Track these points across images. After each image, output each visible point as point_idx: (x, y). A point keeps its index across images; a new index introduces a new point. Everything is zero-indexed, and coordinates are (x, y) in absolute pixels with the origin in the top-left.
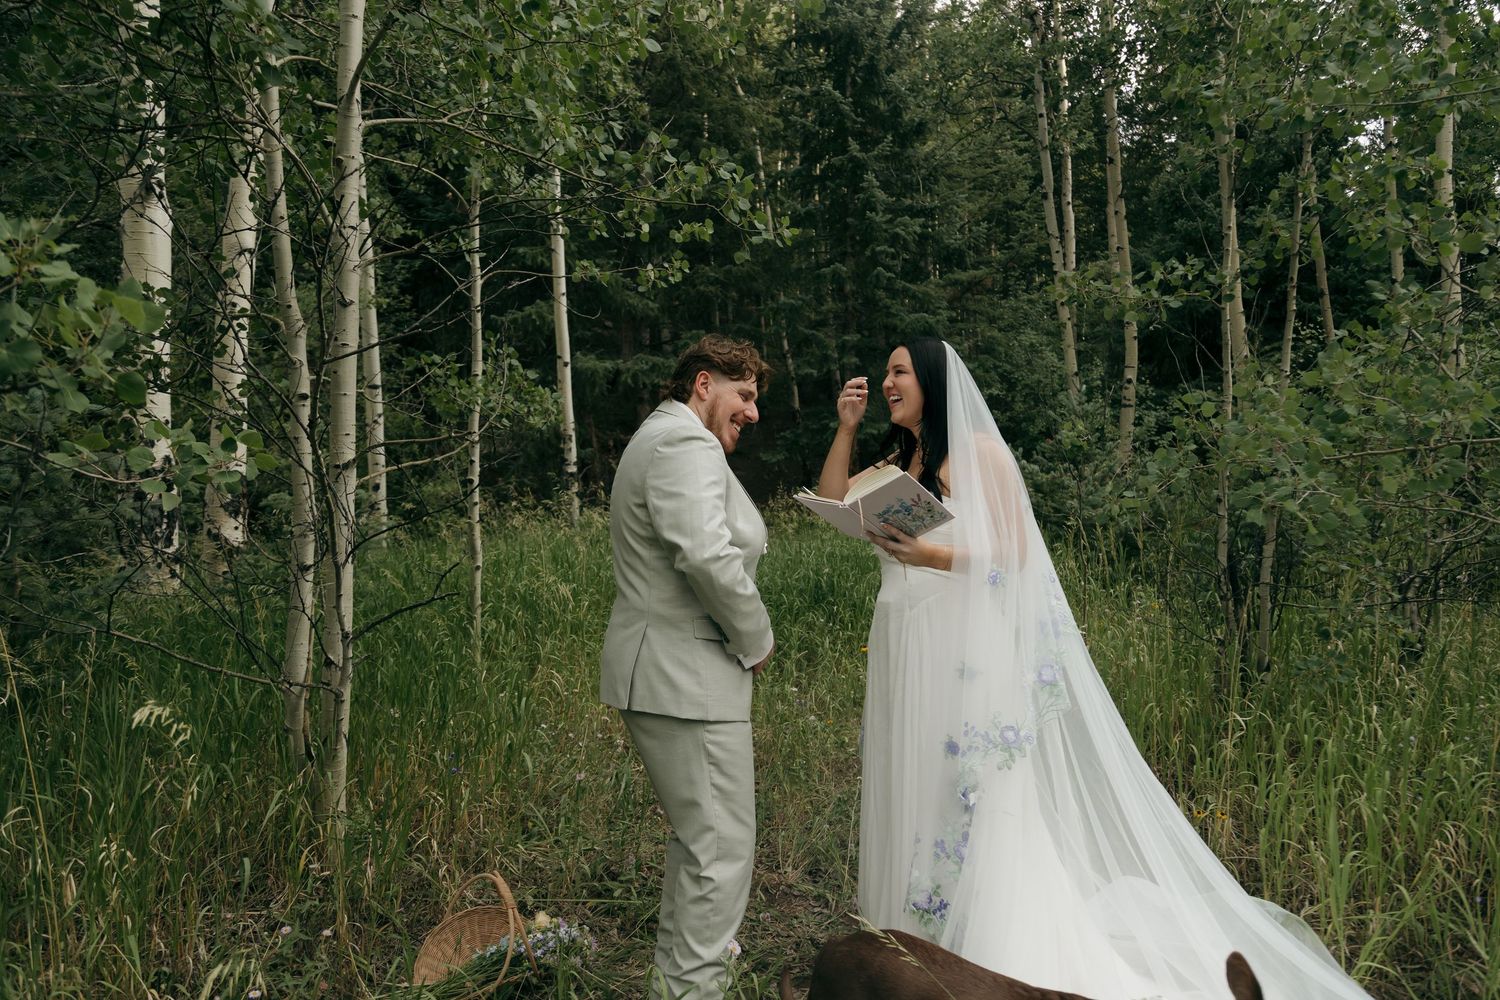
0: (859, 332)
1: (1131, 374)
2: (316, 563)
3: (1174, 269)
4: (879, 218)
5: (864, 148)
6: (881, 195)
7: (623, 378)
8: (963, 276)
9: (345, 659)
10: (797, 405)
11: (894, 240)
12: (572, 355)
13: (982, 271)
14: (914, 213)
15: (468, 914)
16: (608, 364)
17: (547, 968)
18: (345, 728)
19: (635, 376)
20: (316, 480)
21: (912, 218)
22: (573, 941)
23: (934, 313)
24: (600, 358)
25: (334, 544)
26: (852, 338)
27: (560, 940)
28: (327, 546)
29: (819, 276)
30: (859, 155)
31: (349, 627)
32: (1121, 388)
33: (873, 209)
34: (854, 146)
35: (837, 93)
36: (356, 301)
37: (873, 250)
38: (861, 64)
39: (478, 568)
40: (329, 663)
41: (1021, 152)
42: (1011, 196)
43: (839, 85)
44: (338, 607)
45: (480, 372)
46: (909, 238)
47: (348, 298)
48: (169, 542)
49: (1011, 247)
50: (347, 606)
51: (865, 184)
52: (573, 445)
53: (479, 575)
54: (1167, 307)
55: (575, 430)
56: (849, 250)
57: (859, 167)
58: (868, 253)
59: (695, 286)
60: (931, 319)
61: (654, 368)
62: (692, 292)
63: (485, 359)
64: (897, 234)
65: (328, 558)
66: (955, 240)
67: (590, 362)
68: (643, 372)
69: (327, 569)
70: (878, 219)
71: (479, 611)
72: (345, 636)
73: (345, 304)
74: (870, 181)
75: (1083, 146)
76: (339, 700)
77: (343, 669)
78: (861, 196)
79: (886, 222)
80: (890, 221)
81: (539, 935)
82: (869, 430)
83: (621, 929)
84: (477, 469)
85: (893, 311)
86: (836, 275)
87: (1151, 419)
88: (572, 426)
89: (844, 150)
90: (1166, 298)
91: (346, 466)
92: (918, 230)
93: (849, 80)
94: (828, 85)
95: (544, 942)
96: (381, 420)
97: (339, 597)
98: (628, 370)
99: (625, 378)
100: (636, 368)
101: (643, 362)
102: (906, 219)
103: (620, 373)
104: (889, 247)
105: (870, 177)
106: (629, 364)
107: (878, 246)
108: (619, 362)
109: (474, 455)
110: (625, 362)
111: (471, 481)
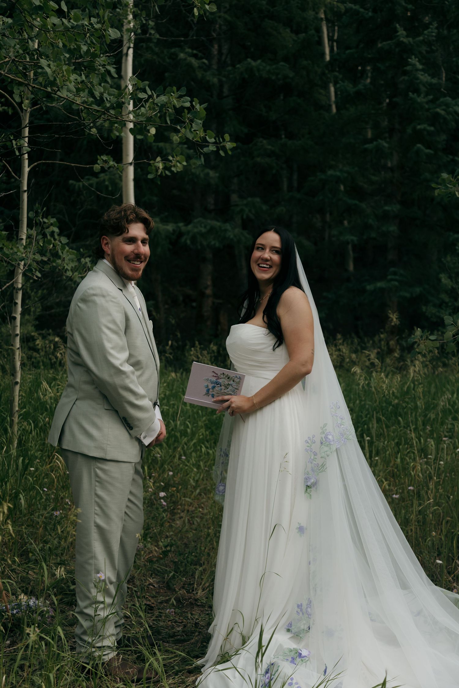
0: (401, 203)
4: (422, 98)
6: (424, 78)
7: (183, 240)
10: (351, 267)
11: (435, 119)
16: (170, 227)
19: (194, 239)
21: (453, 98)
26: (394, 208)
27: (29, 606)
29: (366, 150)
30: (405, 40)
33: (417, 91)
34: (401, 32)
39: (17, 383)
45: (24, 237)
46: (449, 117)
51: (408, 68)
53: (17, 388)
56: (397, 126)
57: (405, 51)
58: (409, 131)
59: (253, 158)
62: (250, 162)
63: (30, 226)
64: (438, 114)
68: (201, 235)
70: (419, 100)
74: (414, 65)
78: (406, 78)
79: (427, 103)
80: (432, 101)
82: (402, 294)
84: (19, 309)
86: (379, 149)
89: (392, 36)
98: (189, 232)
99: (186, 240)
100: (196, 230)
101: (203, 225)
102: (448, 99)
103: (181, 234)
104: (430, 125)
105: (414, 60)
106: (190, 227)
107: (419, 124)
108: (181, 224)
109: (17, 298)
110: (186, 225)
111: (15, 318)
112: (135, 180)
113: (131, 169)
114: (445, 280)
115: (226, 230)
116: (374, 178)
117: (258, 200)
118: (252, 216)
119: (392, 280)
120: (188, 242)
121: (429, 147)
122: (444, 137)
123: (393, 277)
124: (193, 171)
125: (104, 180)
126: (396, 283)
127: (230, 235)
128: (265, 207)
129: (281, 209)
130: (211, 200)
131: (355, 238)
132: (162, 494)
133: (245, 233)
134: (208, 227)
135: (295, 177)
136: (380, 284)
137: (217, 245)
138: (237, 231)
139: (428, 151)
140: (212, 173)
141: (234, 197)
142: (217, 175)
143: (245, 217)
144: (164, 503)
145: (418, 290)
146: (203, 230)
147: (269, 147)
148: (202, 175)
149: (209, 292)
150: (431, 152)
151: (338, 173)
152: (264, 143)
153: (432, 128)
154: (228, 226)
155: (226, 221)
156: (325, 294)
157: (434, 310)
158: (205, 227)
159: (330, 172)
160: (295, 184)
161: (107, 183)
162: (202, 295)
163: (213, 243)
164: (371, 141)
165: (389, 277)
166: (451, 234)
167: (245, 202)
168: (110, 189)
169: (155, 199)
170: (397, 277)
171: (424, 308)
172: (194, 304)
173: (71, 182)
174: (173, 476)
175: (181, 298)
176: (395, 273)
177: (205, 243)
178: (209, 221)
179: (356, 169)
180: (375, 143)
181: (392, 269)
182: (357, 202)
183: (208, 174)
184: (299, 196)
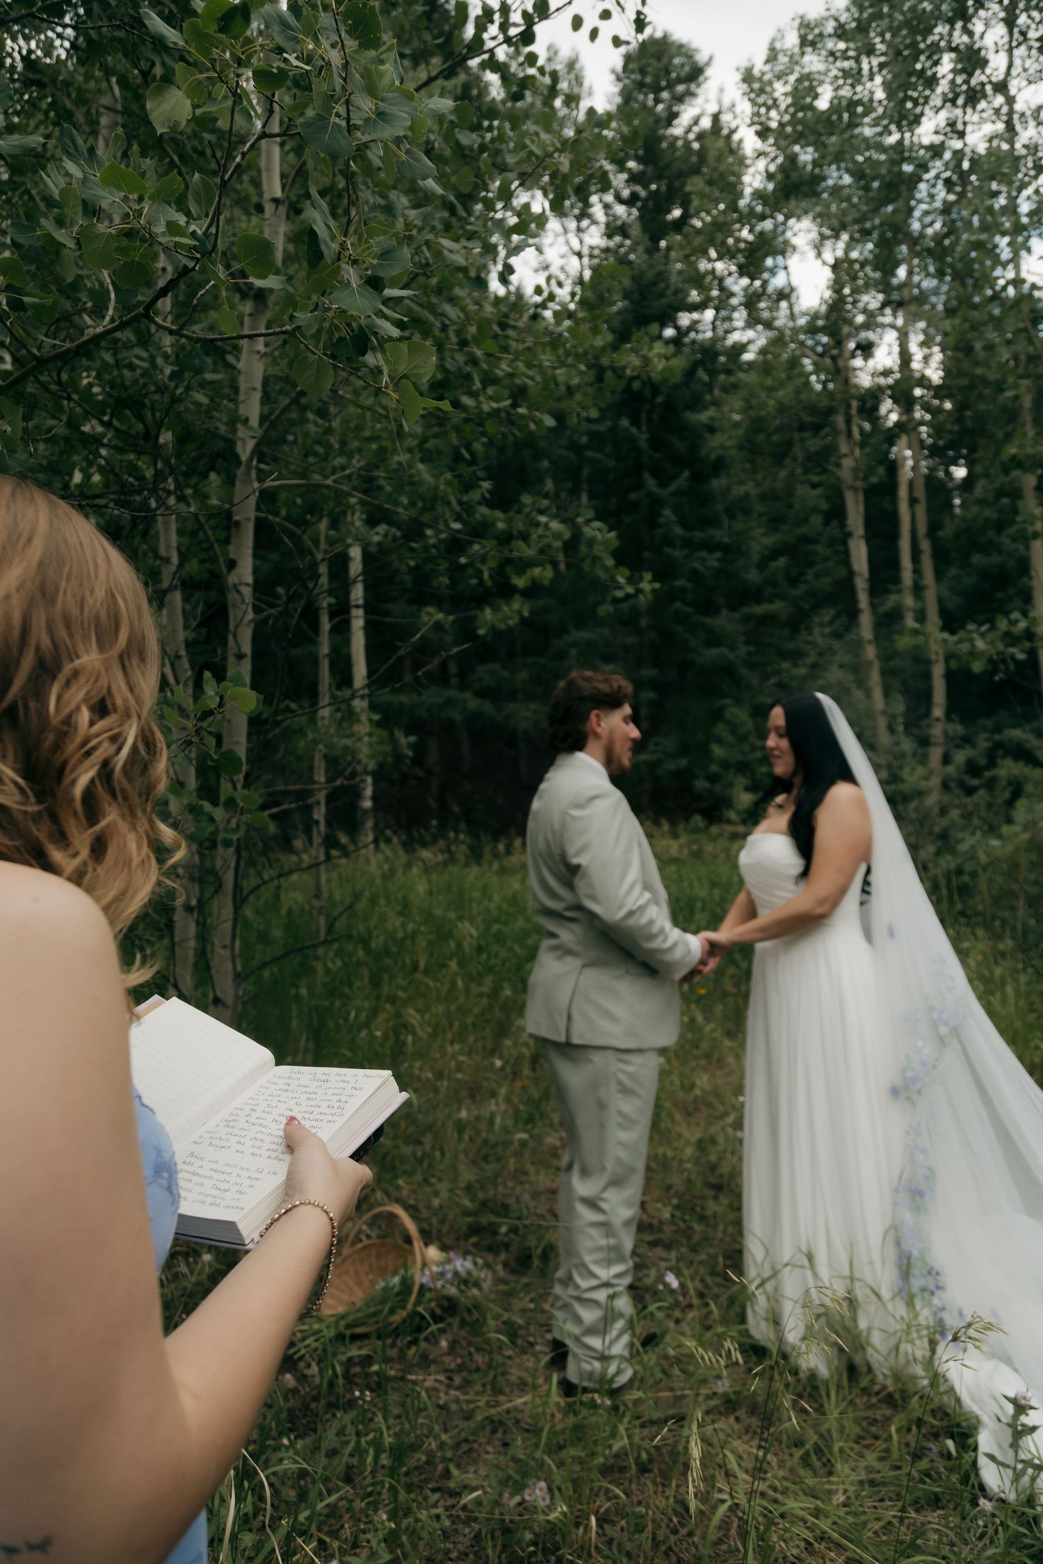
1: (938, 712)
3: (1017, 621)
4: (677, 553)
5: (663, 484)
6: (678, 530)
8: (759, 610)
9: (235, 998)
11: (692, 574)
13: (777, 606)
14: (710, 546)
15: (365, 1247)
17: (449, 1299)
21: (709, 552)
22: (469, 1273)
23: (732, 649)
26: (649, 672)
27: (456, 1273)
30: (656, 490)
31: (240, 967)
32: (929, 726)
33: (670, 544)
34: (651, 483)
35: (634, 430)
36: (249, 653)
38: (659, 399)
40: (217, 1001)
41: (814, 486)
42: (804, 530)
43: (635, 421)
44: (232, 947)
46: (707, 573)
49: (807, 582)
51: (662, 520)
52: (370, 780)
54: (1012, 657)
57: (656, 503)
60: (731, 656)
61: (449, 702)
64: (694, 571)
66: (753, 576)
70: (675, 554)
72: (237, 974)
73: (240, 656)
74: (668, 517)
75: (874, 480)
77: (233, 1009)
78: (660, 531)
79: (684, 557)
80: (688, 556)
81: (435, 1269)
83: (505, 1265)
84: (323, 810)
85: (690, 645)
87: (960, 757)
89: (640, 486)
90: (1012, 650)
92: (716, 564)
93: (644, 417)
94: (625, 422)
95: (442, 1274)
97: (234, 937)
98: (423, 704)
102: (704, 554)
104: (688, 581)
105: (667, 512)
111: (317, 822)
114: (718, 751)
117: (499, 665)
145: (683, 762)
146: (440, 701)
153: (690, 585)
157: (706, 784)
158: (440, 697)
176: (657, 744)
184: (542, 660)
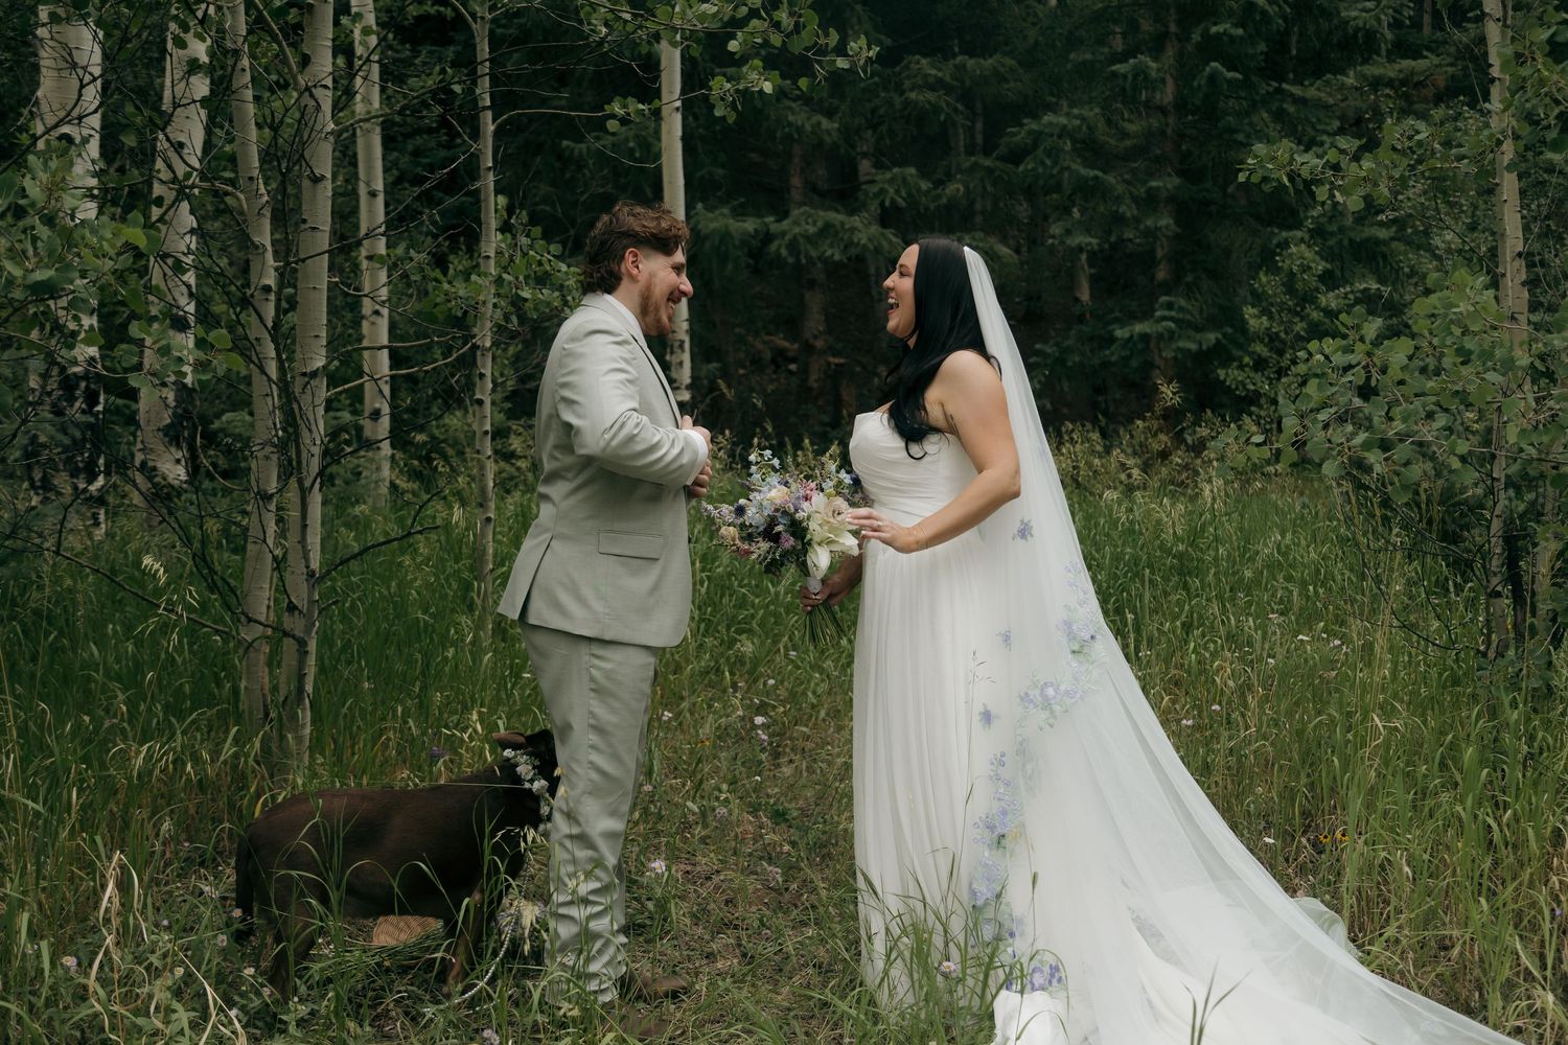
0: (1181, 173)
2: (280, 491)
7: (773, 247)
9: (312, 602)
10: (1085, 295)
12: (689, 207)
16: (750, 225)
18: (309, 688)
19: (793, 246)
20: (279, 389)
24: (739, 213)
25: (299, 463)
28: (290, 469)
29: (1115, 75)
31: (315, 565)
36: (329, 176)
37: (1207, 30)
39: (488, 520)
40: (292, 608)
44: (303, 541)
45: (492, 253)
47: (317, 172)
48: (91, 479)
50: (314, 540)
52: (686, 357)
53: (490, 529)
55: (692, 332)
56: (1173, 28)
58: (1196, 37)
59: (902, 93)
61: (827, 230)
62: (897, 101)
65: (293, 483)
67: (718, 221)
68: (808, 238)
69: (292, 494)
71: (489, 578)
72: (311, 574)
73: (317, 180)
76: (303, 653)
77: (308, 616)
82: (1181, 344)
84: (488, 385)
85: (1240, 137)
86: (1140, 73)
88: (685, 326)
91: (314, 374)
96: (385, 312)
97: (305, 526)
98: (783, 234)
99: (778, 247)
100: (797, 230)
101: (810, 220)
103: (768, 238)
104: (1236, 25)
106: (786, 224)
107: (1215, 24)
108: (772, 219)
109: (484, 366)
110: (779, 221)
111: (480, 402)
112: (683, 138)
113: (679, 117)
115: (853, 229)
116: (1132, 128)
117: (912, 170)
118: (902, 203)
119: (1164, 318)
120: (784, 252)
121: (1235, 69)
122: (1262, 47)
123: (1166, 313)
124: (791, 118)
125: (627, 140)
126: (1172, 325)
127: (862, 237)
128: (925, 185)
129: (955, 188)
130: (821, 172)
131: (1094, 241)
132: (759, 720)
133: (889, 233)
134: (820, 224)
135: (979, 126)
136: (1140, 328)
137: (837, 257)
138: (875, 229)
139: (1230, 75)
140: (825, 123)
141: (865, 166)
142: (836, 125)
143: (887, 203)
144: (765, 737)
145: (1211, 337)
146: (812, 230)
147: (933, 72)
148: (808, 127)
149: (819, 344)
150: (1238, 76)
151: (1063, 120)
152: (925, 65)
153: (1240, 31)
154: (856, 221)
155: (852, 212)
156: (1038, 346)
158: (815, 223)
159: (1048, 118)
160: (979, 139)
161: (631, 144)
162: (808, 348)
163: (829, 253)
164: (1123, 58)
165: (1158, 314)
166: (1276, 231)
167: (888, 175)
168: (637, 155)
169: (721, 171)
170: (1173, 313)
171: (1221, 373)
172: (793, 367)
173: (565, 143)
174: (776, 687)
175: (768, 355)
176: (1170, 306)
177: (814, 254)
178: (821, 213)
179: (1097, 110)
180: (1131, 61)
181: (1164, 299)
182: (1100, 174)
183: (819, 123)
184: (987, 162)
